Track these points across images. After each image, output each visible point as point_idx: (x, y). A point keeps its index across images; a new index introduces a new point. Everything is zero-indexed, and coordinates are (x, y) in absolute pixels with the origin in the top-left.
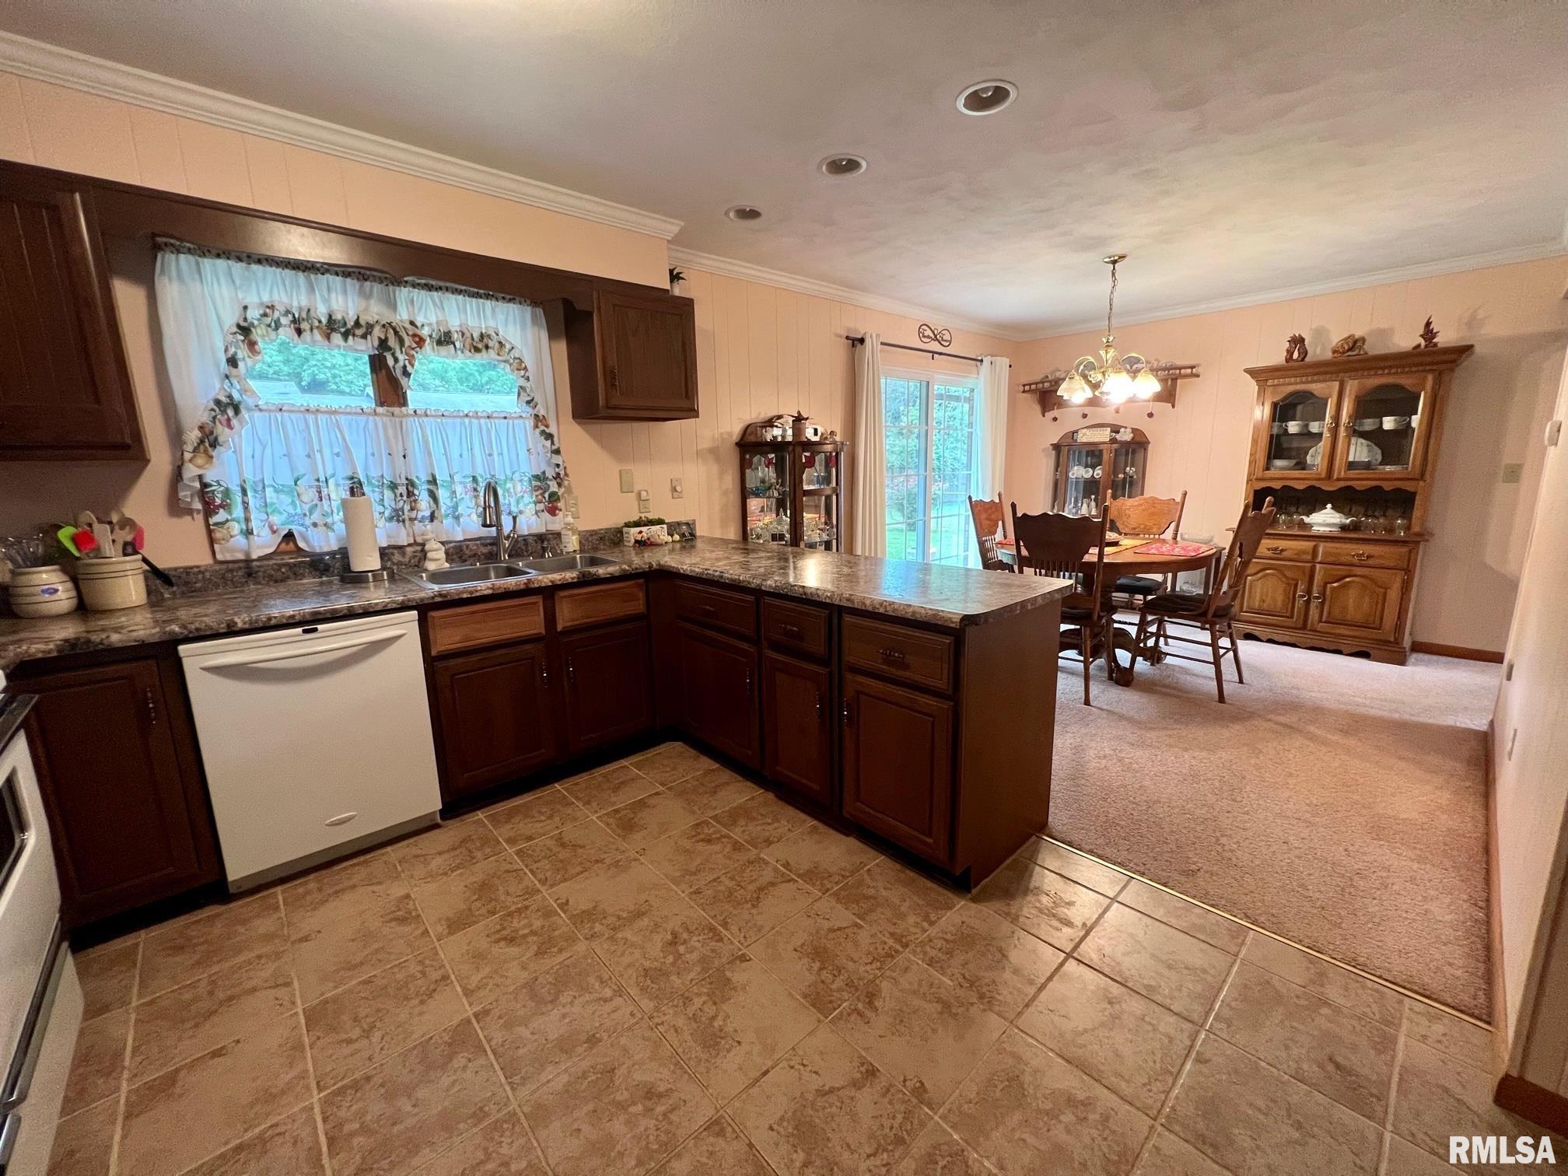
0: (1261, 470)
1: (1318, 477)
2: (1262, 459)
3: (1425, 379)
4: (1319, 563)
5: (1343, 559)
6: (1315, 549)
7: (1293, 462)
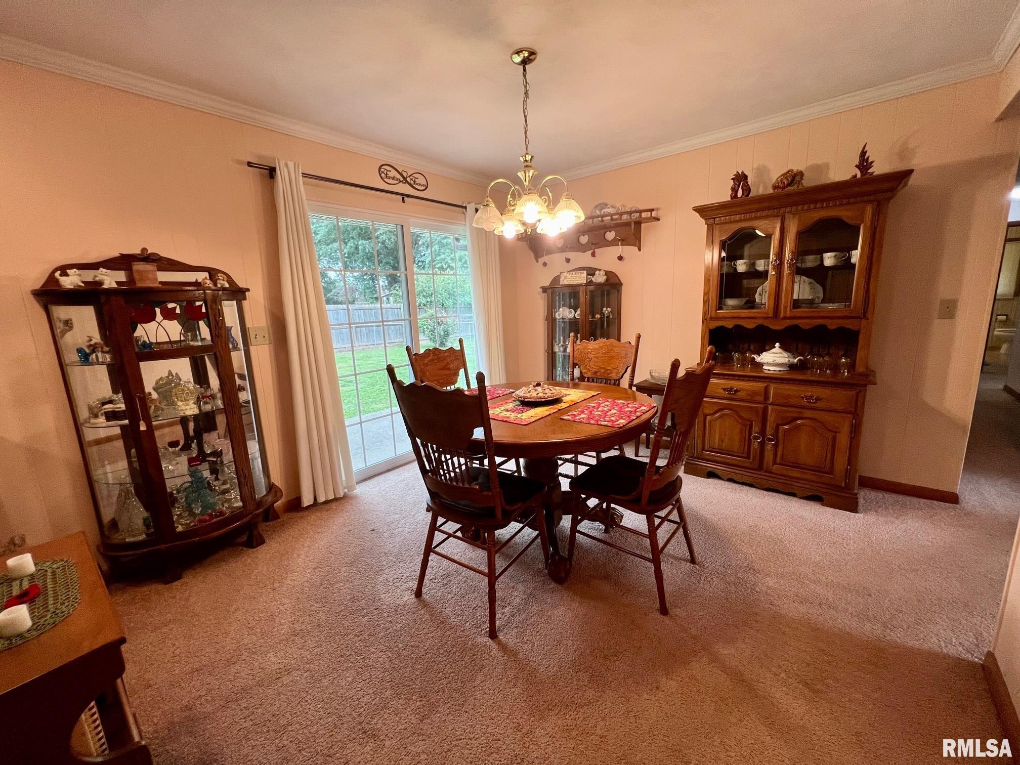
0: (714, 309)
1: (765, 316)
2: (714, 298)
3: (863, 211)
4: (771, 404)
5: (793, 401)
6: (766, 390)
7: (744, 300)
